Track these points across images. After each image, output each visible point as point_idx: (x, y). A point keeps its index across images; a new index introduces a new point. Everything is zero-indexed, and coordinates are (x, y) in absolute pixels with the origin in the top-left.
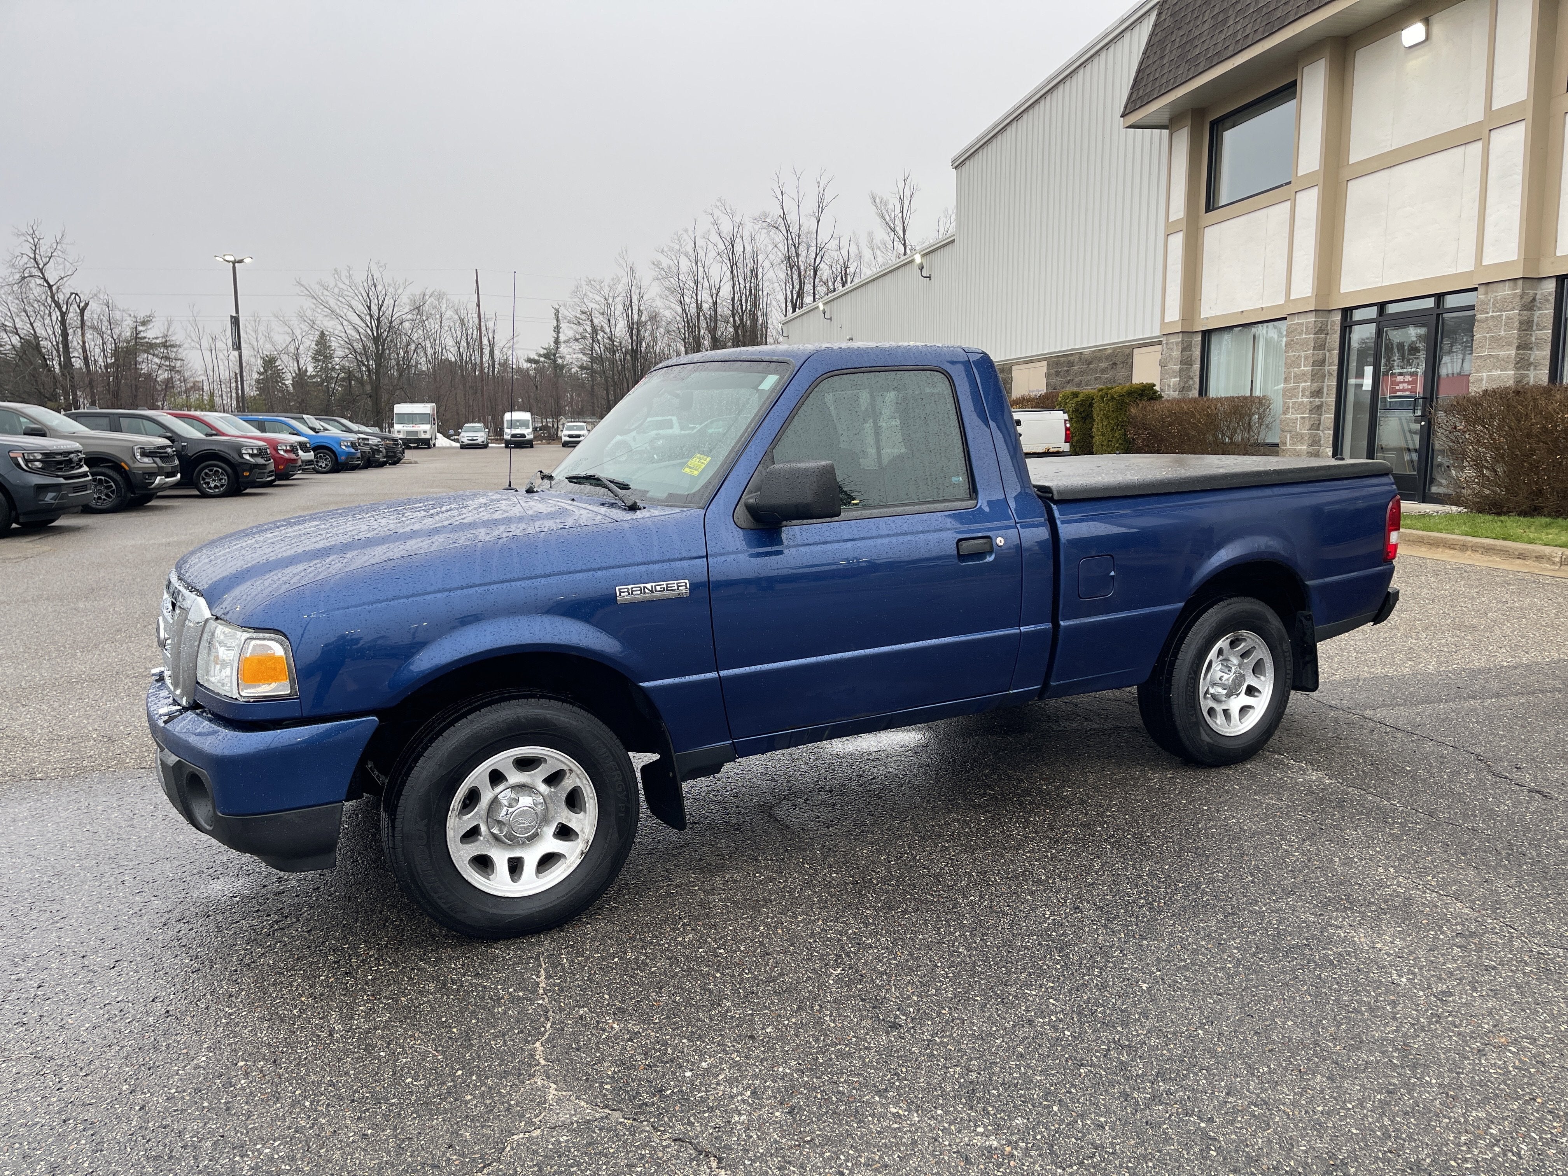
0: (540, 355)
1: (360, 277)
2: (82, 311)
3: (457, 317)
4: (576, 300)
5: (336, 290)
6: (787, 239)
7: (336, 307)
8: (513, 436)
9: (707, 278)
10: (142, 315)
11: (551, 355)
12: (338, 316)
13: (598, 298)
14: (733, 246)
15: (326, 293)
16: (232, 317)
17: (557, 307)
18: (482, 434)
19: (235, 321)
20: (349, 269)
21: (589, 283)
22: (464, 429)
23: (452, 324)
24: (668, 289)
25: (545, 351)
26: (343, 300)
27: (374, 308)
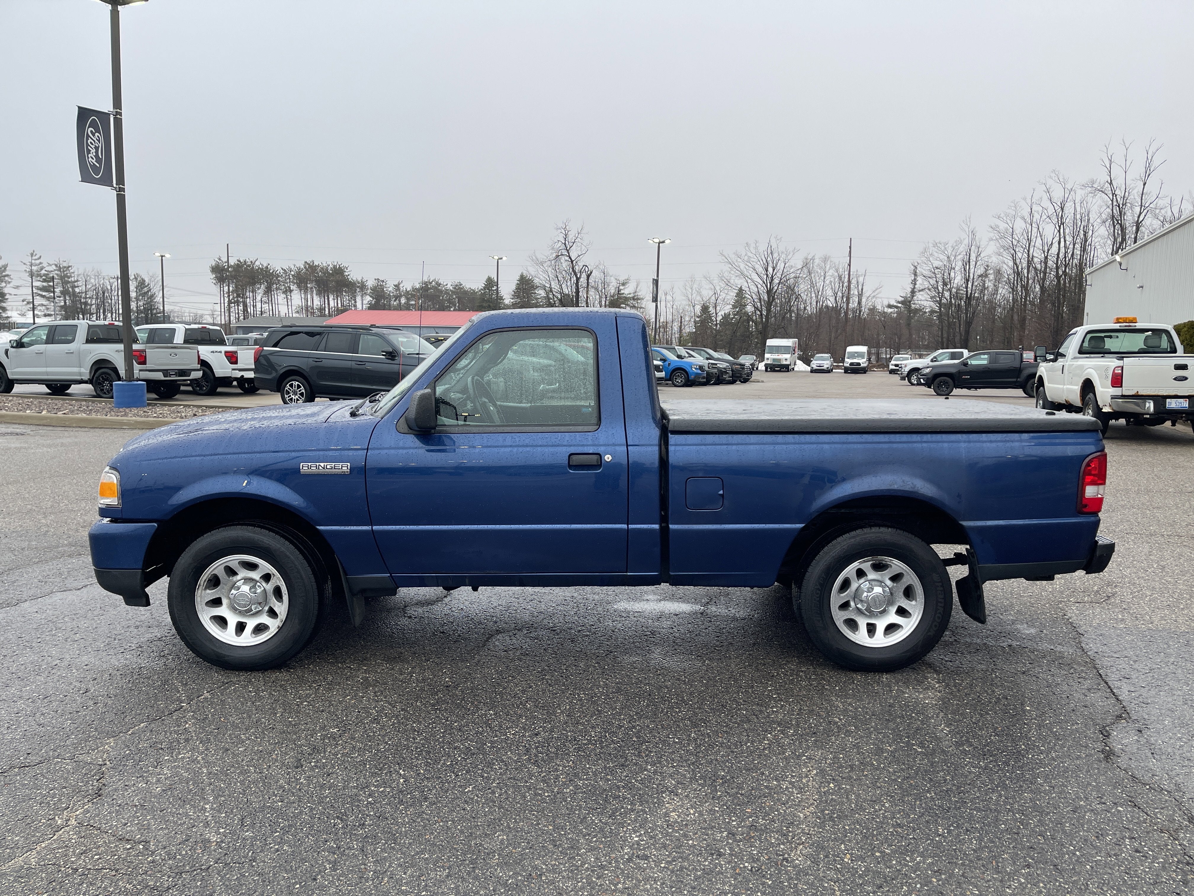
0: (899, 302)
1: (763, 247)
2: (588, 277)
3: (836, 274)
4: (923, 259)
5: (746, 258)
6: (1112, 201)
7: (745, 270)
8: (851, 364)
9: (1041, 236)
10: (622, 279)
11: (906, 302)
12: (745, 276)
13: (942, 257)
14: (1062, 209)
15: (739, 260)
16: (654, 279)
17: (916, 264)
18: (828, 362)
19: (656, 282)
20: (756, 242)
21: (935, 245)
22: (815, 358)
23: (832, 279)
24: (1003, 247)
25: (903, 299)
26: (750, 265)
27: (770, 270)
